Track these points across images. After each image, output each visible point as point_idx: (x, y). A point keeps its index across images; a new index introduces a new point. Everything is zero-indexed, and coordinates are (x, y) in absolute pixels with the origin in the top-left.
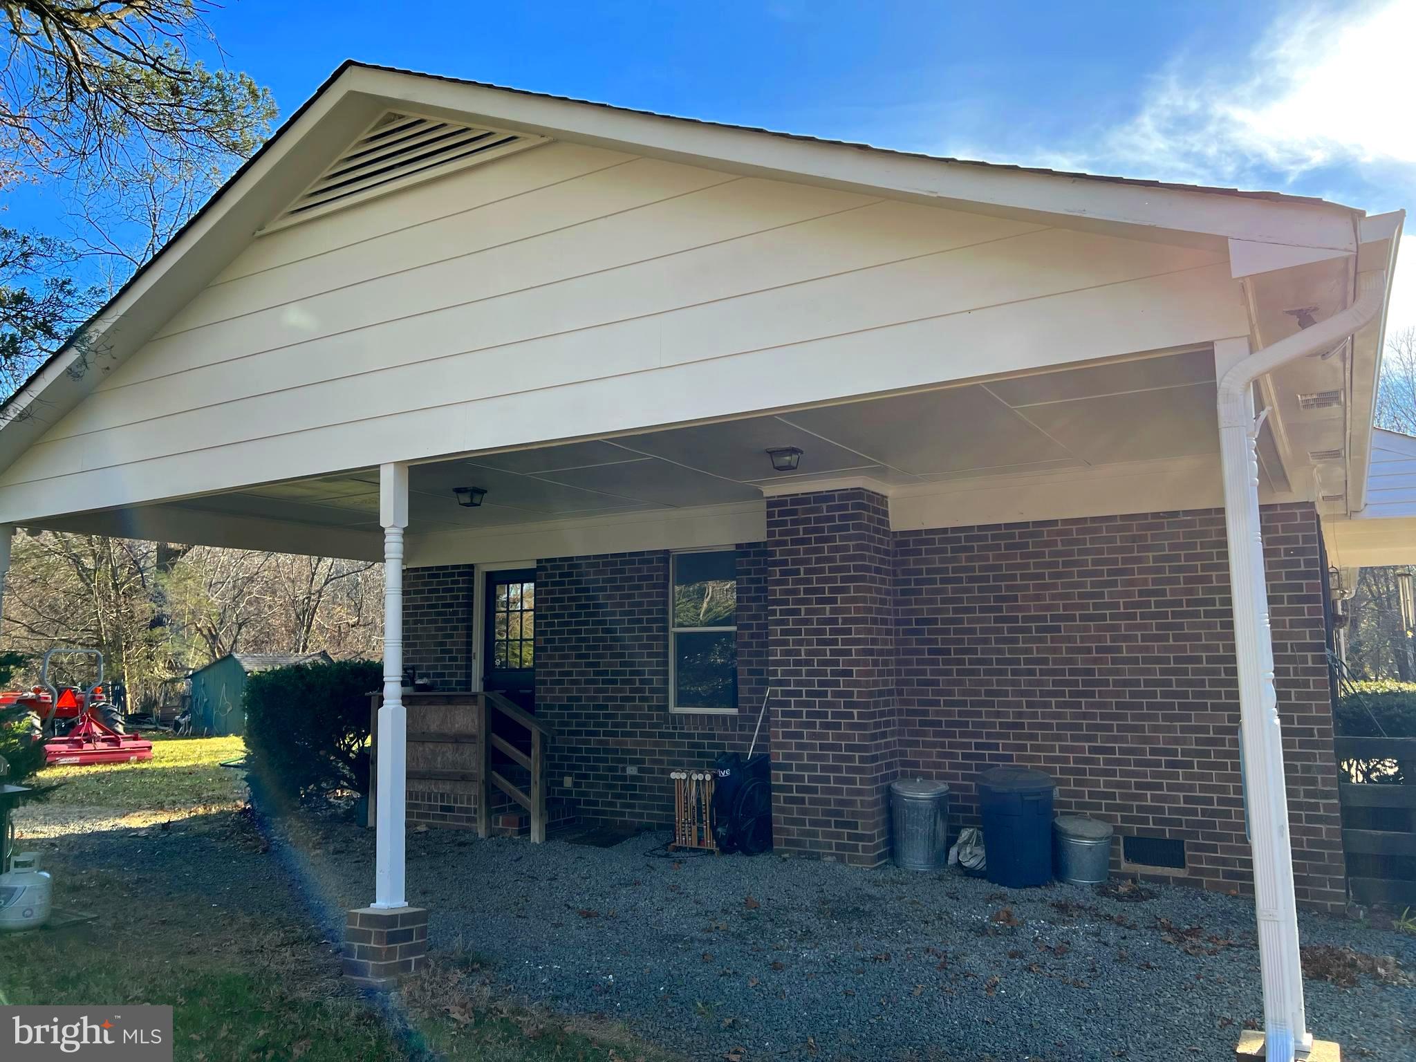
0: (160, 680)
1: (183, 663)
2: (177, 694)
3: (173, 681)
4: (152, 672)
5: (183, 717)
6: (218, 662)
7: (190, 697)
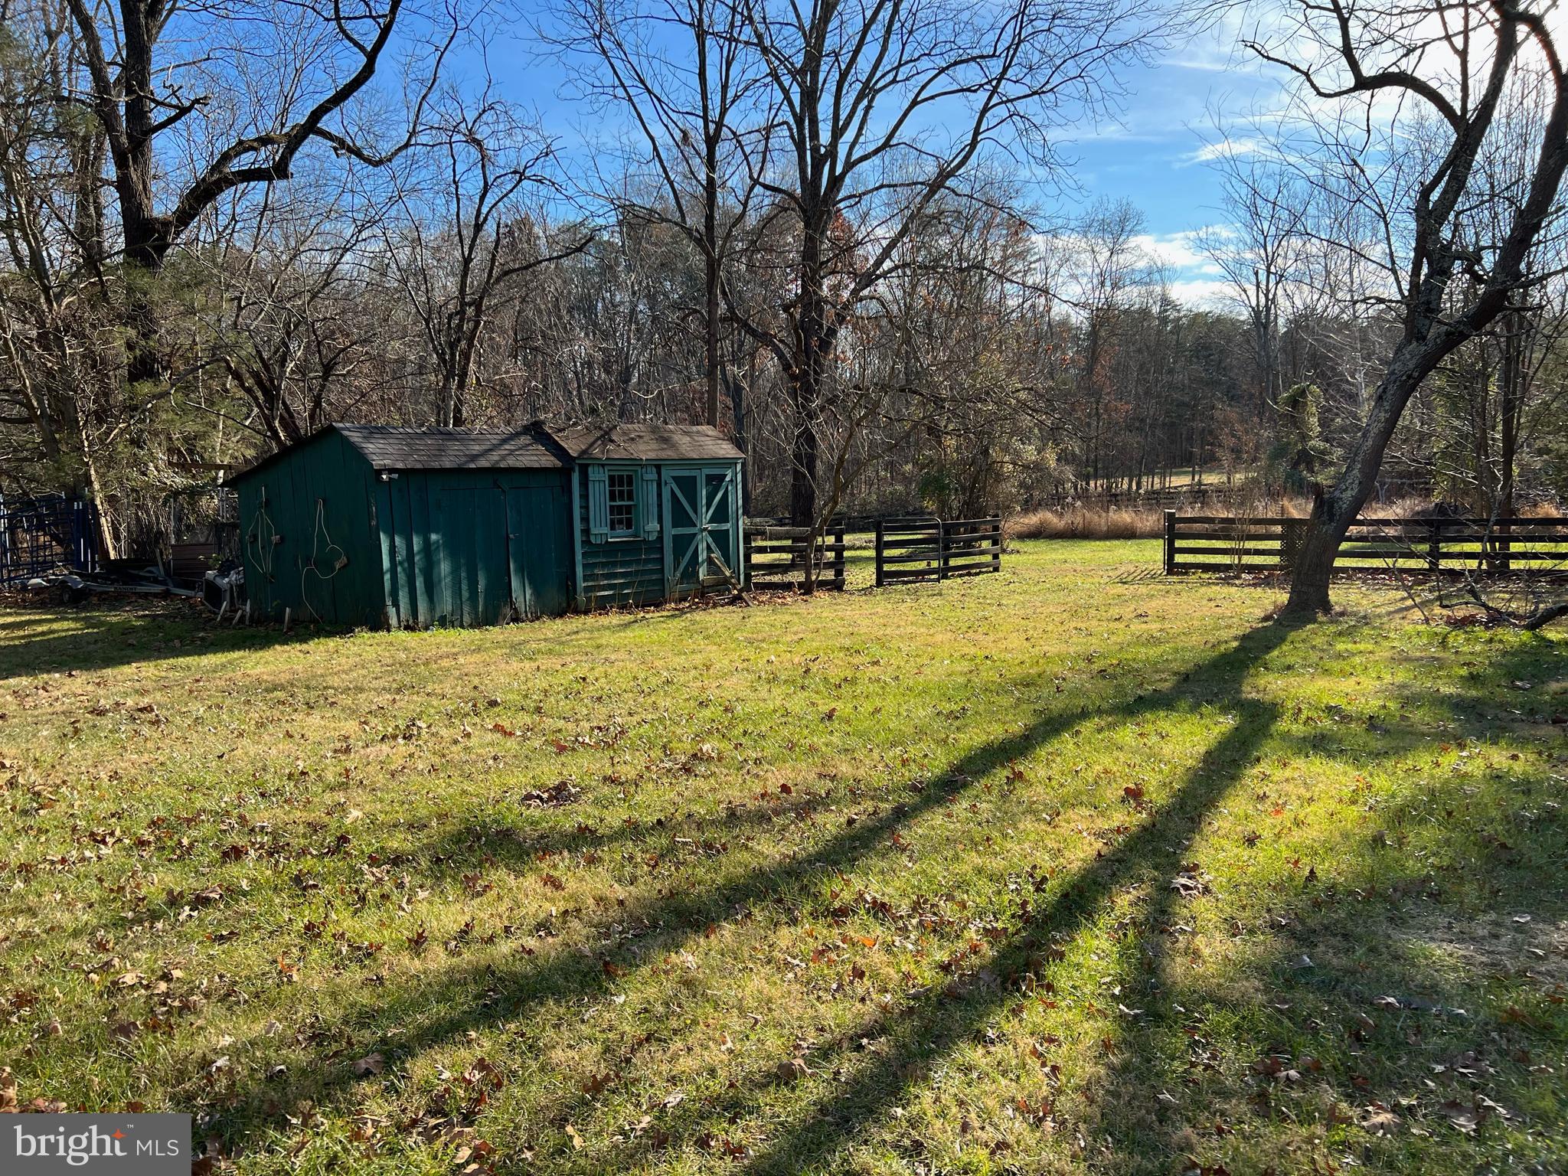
0: (163, 490)
1: (206, 456)
2: (201, 519)
3: (193, 493)
4: (144, 474)
5: (224, 572)
6: (285, 451)
7: (234, 526)
